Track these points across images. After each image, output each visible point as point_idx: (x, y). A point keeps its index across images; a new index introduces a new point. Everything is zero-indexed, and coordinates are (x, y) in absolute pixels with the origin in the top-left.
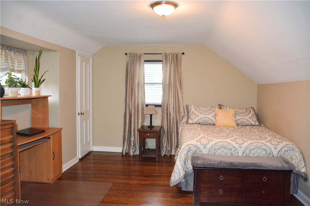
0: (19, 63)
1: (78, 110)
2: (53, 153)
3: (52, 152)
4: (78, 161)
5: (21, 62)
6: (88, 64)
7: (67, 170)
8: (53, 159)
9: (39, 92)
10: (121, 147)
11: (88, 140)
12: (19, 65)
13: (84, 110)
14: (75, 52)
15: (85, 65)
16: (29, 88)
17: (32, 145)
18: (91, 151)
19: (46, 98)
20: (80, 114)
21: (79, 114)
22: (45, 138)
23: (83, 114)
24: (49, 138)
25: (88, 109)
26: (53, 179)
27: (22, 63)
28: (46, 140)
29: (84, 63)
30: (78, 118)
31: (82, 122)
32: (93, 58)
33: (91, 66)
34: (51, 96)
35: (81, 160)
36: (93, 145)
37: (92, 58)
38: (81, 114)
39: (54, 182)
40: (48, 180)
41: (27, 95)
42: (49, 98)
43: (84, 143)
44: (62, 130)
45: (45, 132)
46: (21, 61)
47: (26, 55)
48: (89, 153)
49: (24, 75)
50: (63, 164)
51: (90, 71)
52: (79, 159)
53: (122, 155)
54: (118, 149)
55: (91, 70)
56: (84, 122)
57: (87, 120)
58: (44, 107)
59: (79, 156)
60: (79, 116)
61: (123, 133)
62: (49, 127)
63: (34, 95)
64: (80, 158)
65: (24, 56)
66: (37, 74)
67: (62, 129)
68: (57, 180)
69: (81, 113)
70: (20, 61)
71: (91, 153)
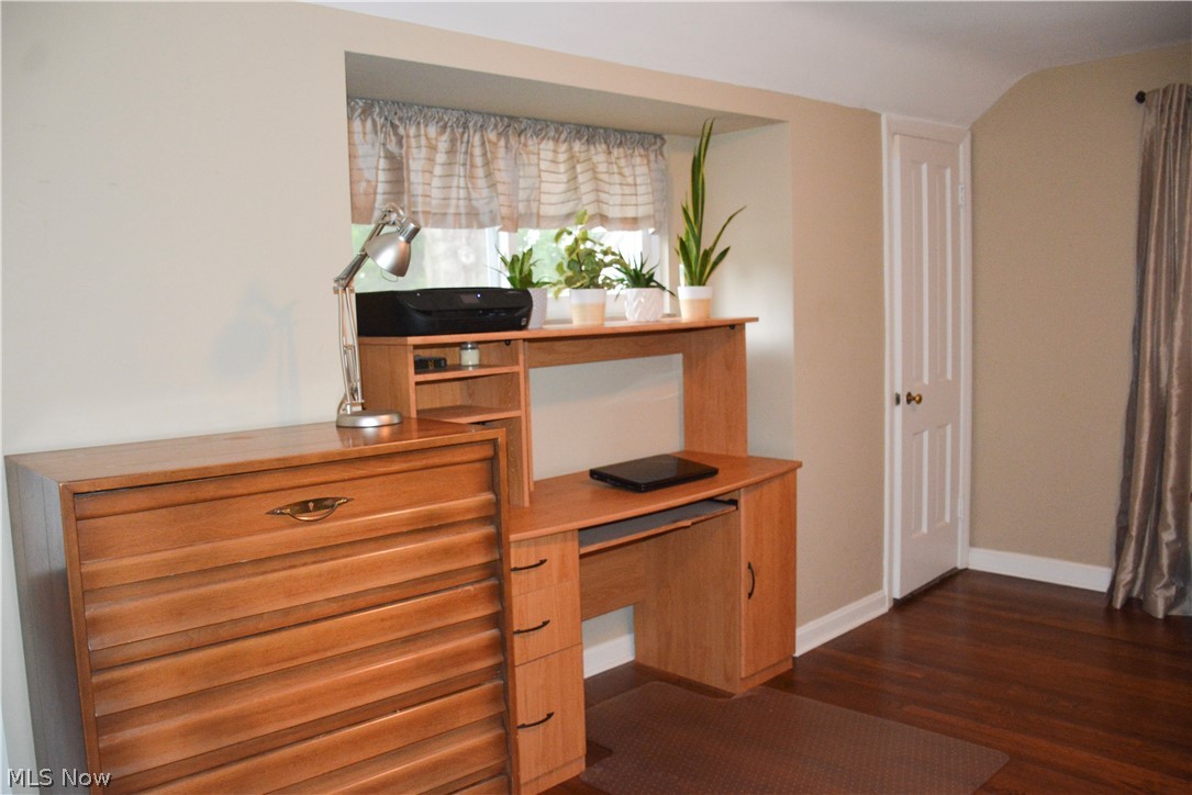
0: (627, 190)
1: (895, 382)
2: (750, 567)
3: (744, 567)
4: (885, 609)
5: (636, 185)
6: (948, 172)
7: (825, 645)
8: (750, 595)
9: (708, 304)
10: (1110, 567)
11: (947, 519)
12: (628, 198)
13: (926, 380)
14: (878, 116)
15: (929, 174)
16: (657, 290)
17: (645, 530)
18: (960, 566)
19: (735, 328)
20: (903, 399)
21: (898, 401)
22: (711, 500)
23: (919, 401)
24: (734, 502)
25: (949, 376)
26: (746, 678)
27: (641, 190)
28: (719, 510)
29: (924, 167)
30: (895, 417)
31: (911, 435)
32: (973, 141)
33: (961, 179)
34: (756, 320)
35: (900, 605)
36: (972, 543)
37: (968, 139)
38: (909, 401)
39: (750, 694)
40: (728, 679)
41: (648, 318)
42: (749, 327)
43: (925, 529)
44: (799, 471)
45: (717, 476)
46: (635, 179)
47: (662, 155)
48: (950, 580)
49: (656, 237)
50: (798, 623)
51: (961, 202)
52: (895, 600)
53: (1110, 609)
54: (1093, 577)
55: (964, 196)
56: (926, 435)
57: (943, 426)
58: (729, 368)
59: (895, 585)
60: (899, 410)
61: (1119, 503)
62: (750, 453)
63: (686, 316)
64: (898, 595)
65: (652, 157)
66: (696, 230)
67: (800, 465)
68: (765, 684)
69: (909, 395)
70: (630, 180)
71: (959, 579)
